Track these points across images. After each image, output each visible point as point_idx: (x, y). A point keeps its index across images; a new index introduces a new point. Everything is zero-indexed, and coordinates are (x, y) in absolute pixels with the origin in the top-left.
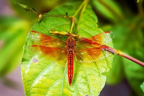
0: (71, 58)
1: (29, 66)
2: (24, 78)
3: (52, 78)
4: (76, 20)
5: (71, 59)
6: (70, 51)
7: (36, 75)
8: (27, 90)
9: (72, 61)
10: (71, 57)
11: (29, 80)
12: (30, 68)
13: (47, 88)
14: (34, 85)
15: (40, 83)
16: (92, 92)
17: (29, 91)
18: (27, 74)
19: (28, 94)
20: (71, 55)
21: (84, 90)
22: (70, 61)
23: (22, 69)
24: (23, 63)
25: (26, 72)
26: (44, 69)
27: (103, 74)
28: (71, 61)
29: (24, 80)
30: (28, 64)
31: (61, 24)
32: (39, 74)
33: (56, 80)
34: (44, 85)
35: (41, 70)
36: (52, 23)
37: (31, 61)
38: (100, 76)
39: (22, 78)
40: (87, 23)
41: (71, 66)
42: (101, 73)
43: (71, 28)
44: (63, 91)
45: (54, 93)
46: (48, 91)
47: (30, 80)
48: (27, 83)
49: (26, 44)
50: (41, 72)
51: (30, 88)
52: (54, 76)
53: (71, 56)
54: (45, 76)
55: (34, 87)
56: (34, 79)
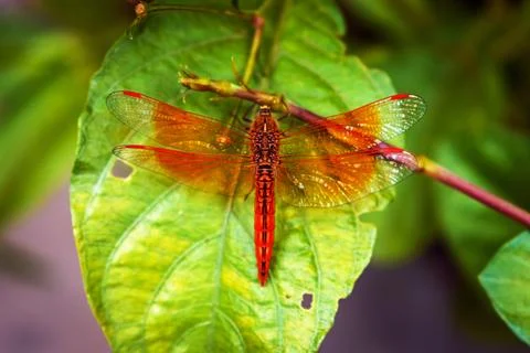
0: (265, 193)
1: (98, 189)
2: (81, 233)
3: (183, 235)
4: (268, 28)
5: (265, 196)
6: (261, 167)
7: (126, 222)
8: (92, 275)
9: (269, 200)
10: (265, 188)
11: (99, 238)
12: (104, 195)
13: (164, 270)
14: (116, 257)
15: (141, 249)
16: (325, 282)
17: (99, 280)
18: (94, 217)
19: (97, 289)
20: (265, 180)
21: (299, 276)
22: (261, 200)
23: (73, 201)
24: (80, 177)
25: (89, 212)
26: (153, 200)
27: (364, 218)
28: (265, 202)
29: (81, 239)
30: (95, 182)
31: (214, 39)
32: (137, 216)
33: (195, 240)
34: (154, 258)
35: (142, 204)
36: (181, 34)
37: (107, 172)
38: (354, 224)
39: (76, 232)
40: (306, 35)
41: (265, 218)
42: (357, 214)
43: (248, 54)
44: (221, 280)
45: (190, 285)
46: (167, 277)
47: (104, 241)
48: (91, 251)
49: (90, 110)
50: (143, 209)
51: (102, 268)
52: (188, 227)
53: (265, 185)
54: (158, 225)
55: (119, 265)
56: (118, 236)
